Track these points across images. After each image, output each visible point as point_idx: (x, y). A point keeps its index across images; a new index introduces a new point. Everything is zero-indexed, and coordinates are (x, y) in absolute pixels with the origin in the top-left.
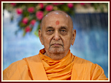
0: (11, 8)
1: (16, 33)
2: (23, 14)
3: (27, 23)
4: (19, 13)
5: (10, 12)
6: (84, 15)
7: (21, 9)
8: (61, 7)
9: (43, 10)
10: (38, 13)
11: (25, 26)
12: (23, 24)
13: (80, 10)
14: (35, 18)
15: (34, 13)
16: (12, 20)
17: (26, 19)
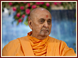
1: (12, 23)
2: (17, 11)
3: (20, 17)
4: (14, 10)
7: (15, 7)
9: (30, 8)
10: (27, 10)
11: (18, 19)
12: (17, 17)
15: (24, 10)
16: (10, 14)
17: (19, 14)
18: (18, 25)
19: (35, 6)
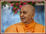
0: (9, 3)
1: (11, 14)
2: (14, 6)
4: (12, 5)
5: (8, 5)
6: (39, 6)
7: (13, 4)
8: (29, 3)
9: (22, 4)
10: (20, 5)
11: (15, 11)
12: (14, 10)
13: (38, 4)
14: (19, 8)
17: (15, 8)
18: (14, 15)
19: (25, 3)
